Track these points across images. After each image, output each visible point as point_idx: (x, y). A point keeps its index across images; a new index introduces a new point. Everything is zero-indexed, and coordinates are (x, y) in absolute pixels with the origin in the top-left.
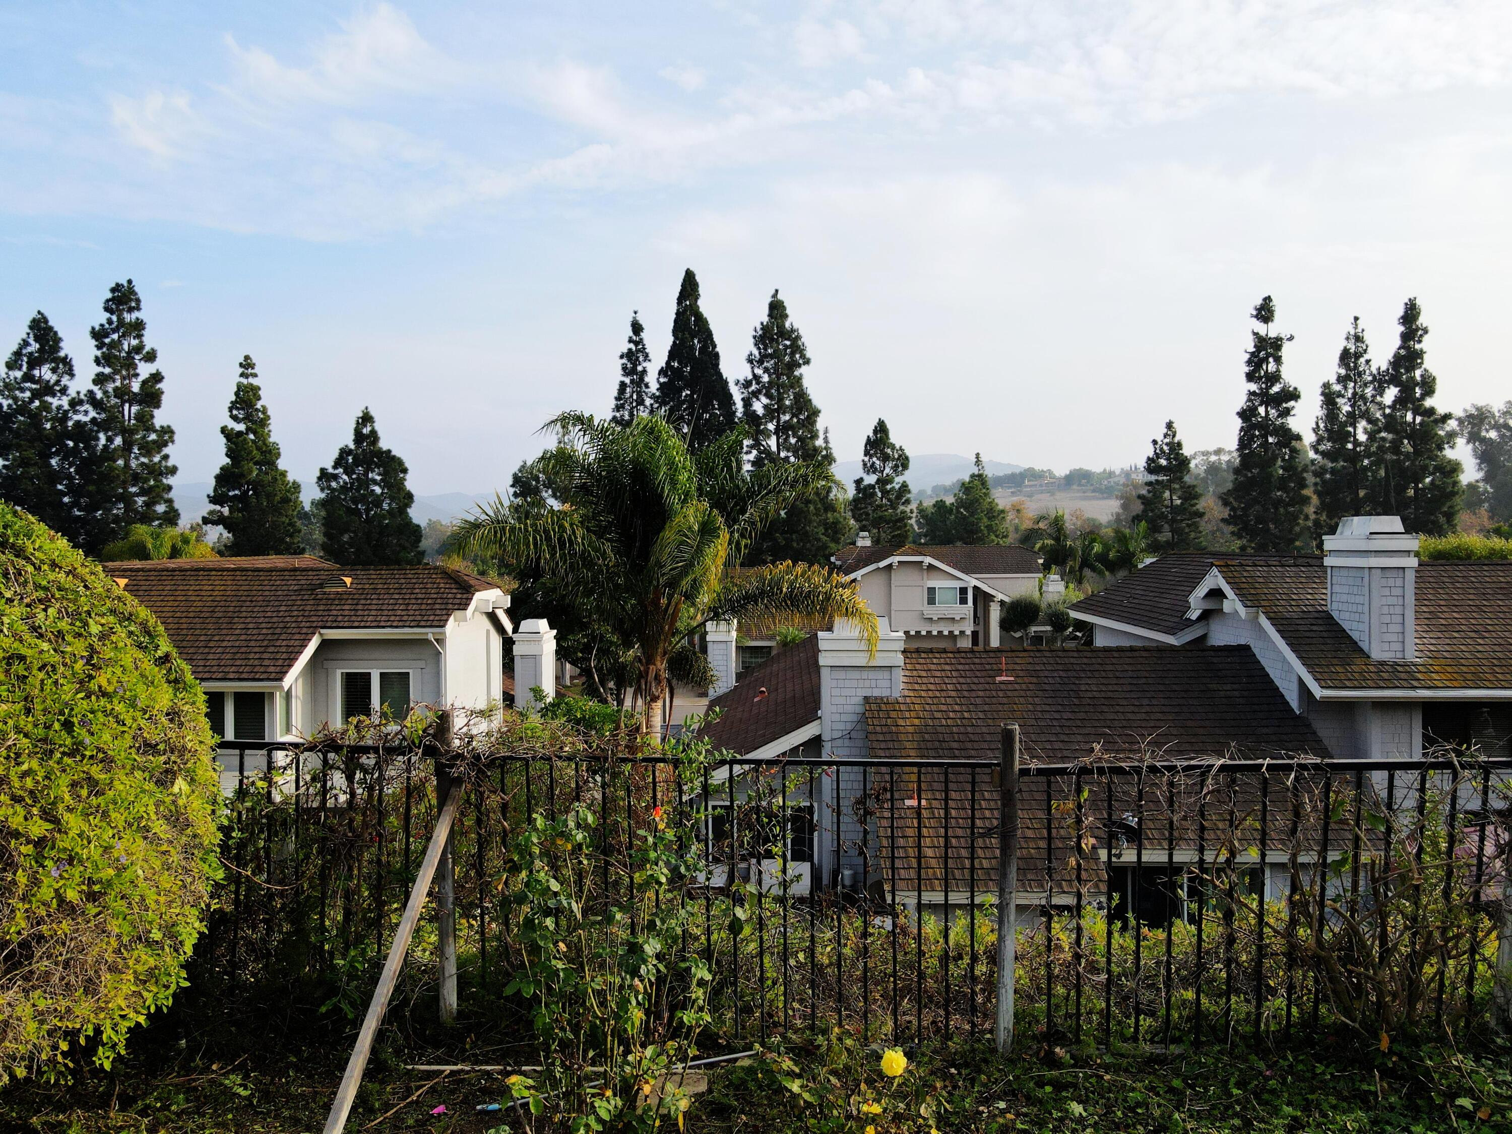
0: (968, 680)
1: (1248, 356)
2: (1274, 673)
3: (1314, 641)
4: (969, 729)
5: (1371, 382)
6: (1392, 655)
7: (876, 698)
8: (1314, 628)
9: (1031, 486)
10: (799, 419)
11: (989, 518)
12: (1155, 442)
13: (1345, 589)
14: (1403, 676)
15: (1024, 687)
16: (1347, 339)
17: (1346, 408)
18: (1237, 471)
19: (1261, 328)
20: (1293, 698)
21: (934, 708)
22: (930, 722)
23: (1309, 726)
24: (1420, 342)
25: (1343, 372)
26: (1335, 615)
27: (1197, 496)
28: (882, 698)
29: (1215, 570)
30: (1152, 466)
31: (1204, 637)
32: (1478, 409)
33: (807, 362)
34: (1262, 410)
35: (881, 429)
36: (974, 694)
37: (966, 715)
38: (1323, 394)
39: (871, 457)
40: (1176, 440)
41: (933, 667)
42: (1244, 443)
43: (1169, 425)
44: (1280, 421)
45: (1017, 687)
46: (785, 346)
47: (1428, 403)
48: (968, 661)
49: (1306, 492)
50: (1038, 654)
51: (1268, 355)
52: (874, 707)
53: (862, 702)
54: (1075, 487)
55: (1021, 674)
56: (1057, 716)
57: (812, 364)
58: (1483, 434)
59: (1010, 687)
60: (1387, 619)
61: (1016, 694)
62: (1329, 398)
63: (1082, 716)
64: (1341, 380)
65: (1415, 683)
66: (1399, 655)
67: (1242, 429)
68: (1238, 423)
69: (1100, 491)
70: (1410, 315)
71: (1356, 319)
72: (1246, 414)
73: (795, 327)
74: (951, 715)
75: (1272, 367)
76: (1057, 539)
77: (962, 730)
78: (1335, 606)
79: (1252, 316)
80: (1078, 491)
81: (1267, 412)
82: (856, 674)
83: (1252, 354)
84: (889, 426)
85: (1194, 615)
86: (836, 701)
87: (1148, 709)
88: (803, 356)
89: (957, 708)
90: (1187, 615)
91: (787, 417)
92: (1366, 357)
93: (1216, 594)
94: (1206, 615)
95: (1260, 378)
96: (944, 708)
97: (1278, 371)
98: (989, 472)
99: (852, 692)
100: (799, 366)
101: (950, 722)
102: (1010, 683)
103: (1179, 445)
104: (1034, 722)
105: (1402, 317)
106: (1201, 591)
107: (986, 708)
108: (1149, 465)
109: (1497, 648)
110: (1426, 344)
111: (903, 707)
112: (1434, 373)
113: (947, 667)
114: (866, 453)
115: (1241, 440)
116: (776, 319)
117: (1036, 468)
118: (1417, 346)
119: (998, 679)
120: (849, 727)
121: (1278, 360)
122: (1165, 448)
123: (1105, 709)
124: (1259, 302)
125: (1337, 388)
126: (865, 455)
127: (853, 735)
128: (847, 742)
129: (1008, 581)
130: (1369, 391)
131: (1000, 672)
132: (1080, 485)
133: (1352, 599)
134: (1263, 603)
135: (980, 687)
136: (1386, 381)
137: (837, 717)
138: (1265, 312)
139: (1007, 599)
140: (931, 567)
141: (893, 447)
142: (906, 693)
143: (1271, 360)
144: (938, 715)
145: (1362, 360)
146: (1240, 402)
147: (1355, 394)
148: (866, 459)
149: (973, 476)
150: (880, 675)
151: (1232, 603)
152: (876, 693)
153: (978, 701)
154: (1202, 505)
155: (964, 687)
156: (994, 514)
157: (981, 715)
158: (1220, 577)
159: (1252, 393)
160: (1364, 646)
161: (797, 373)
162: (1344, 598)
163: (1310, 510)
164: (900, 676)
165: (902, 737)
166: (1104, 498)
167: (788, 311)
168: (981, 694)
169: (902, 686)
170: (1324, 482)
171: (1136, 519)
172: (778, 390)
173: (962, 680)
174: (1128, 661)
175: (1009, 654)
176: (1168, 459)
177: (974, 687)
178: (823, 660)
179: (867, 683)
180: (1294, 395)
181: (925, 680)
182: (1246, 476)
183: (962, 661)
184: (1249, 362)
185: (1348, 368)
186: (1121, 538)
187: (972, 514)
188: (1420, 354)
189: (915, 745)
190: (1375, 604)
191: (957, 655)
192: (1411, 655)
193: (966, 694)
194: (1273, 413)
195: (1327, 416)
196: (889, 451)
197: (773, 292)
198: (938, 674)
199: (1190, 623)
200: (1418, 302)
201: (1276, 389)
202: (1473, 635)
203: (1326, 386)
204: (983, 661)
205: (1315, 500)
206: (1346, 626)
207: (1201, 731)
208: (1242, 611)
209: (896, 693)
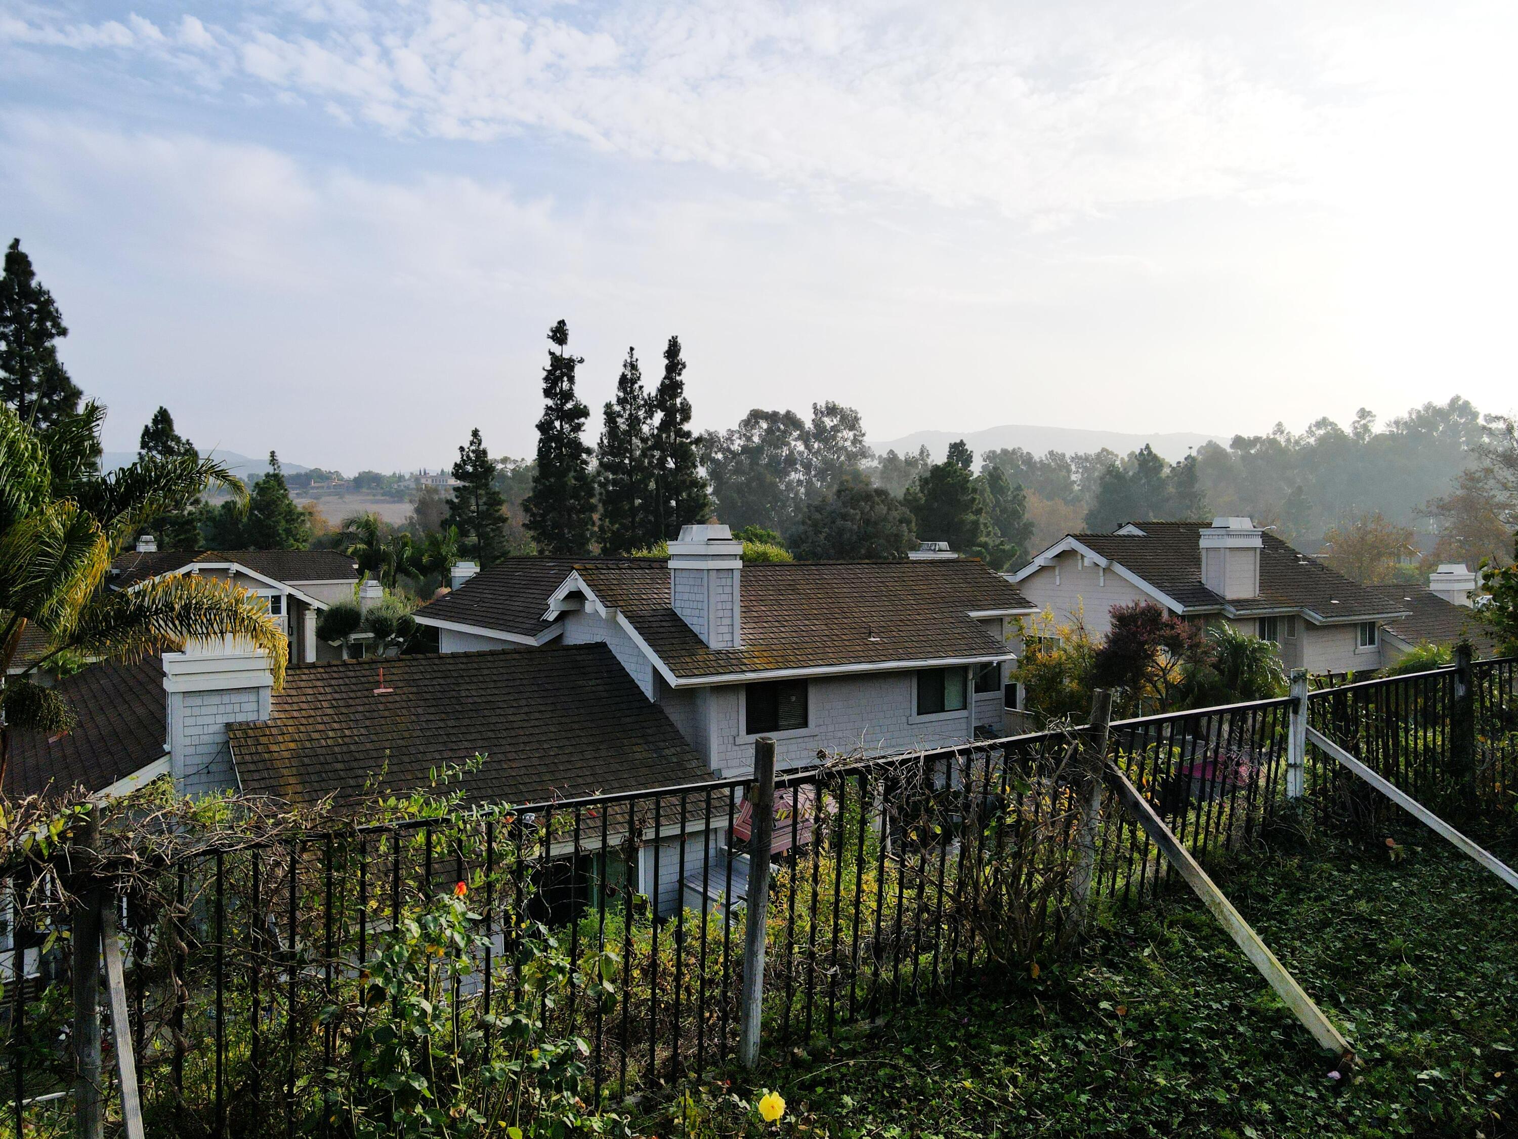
0: (344, 695)
1: (545, 373)
2: (630, 667)
3: (664, 636)
4: (353, 748)
5: (644, 406)
6: (724, 644)
7: (240, 724)
8: (664, 624)
9: (318, 488)
10: (51, 400)
11: (287, 521)
12: (462, 449)
13: (687, 589)
14: (734, 662)
15: (404, 697)
16: (625, 366)
17: (624, 427)
18: (536, 480)
19: (557, 349)
20: (647, 688)
21: (310, 728)
22: (308, 745)
23: (662, 712)
24: (680, 374)
25: (621, 395)
26: (678, 612)
27: (500, 503)
28: (247, 723)
29: (575, 574)
30: (459, 471)
31: (561, 636)
32: (710, 434)
33: (63, 332)
34: (557, 424)
35: (163, 418)
36: (353, 710)
37: (347, 732)
38: (605, 413)
39: (150, 449)
40: (481, 448)
41: (303, 684)
42: (543, 453)
43: (475, 433)
44: (572, 435)
45: (398, 698)
46: (30, 309)
47: (686, 427)
48: (342, 675)
49: (593, 501)
50: (415, 663)
51: (563, 375)
52: (239, 734)
53: (223, 730)
54: (364, 490)
55: (400, 684)
56: (442, 724)
57: (69, 336)
58: (713, 455)
59: (390, 699)
60: (720, 614)
61: (398, 705)
62: (610, 416)
63: (466, 722)
64: (620, 401)
65: (744, 668)
66: (730, 644)
67: (541, 441)
68: (537, 435)
69: (392, 495)
70: (673, 350)
71: (632, 349)
72: (544, 427)
73: (45, 287)
74: (331, 734)
75: (565, 385)
76: (369, 543)
77: (345, 749)
78: (678, 605)
79: (549, 337)
80: (368, 494)
81: (561, 426)
82: (215, 699)
83: (549, 371)
84: (173, 415)
85: (551, 616)
86: (188, 731)
87: (526, 709)
88: (56, 324)
89: (336, 726)
90: (544, 617)
91: (34, 396)
92: (640, 383)
93: (576, 596)
94: (563, 616)
95: (556, 395)
96: (321, 727)
97: (571, 389)
98: (284, 472)
99: (210, 720)
100: (52, 336)
101: (330, 742)
102: (390, 694)
103: (485, 452)
104: (419, 733)
105: (667, 352)
106: (561, 593)
107: (368, 723)
108: (457, 471)
109: (794, 634)
110: (685, 377)
111: (274, 731)
112: (691, 401)
113: (319, 683)
114: (144, 445)
115: (540, 450)
116: (17, 276)
117: (323, 469)
118: (678, 378)
119: (376, 691)
120: (207, 760)
121: (571, 380)
122: (471, 455)
123: (486, 713)
124: (555, 324)
125: (617, 408)
126: (142, 448)
127: (213, 768)
128: (204, 778)
129: (326, 588)
130: (641, 414)
131: (378, 685)
132: (369, 488)
133: (692, 597)
134: (621, 603)
135: (358, 701)
136: (655, 406)
137: (191, 750)
138: (559, 334)
139: (325, 607)
140: (238, 574)
141: (178, 440)
142: (276, 715)
143: (565, 379)
144: (315, 736)
145: (636, 386)
146: (539, 415)
147: (631, 415)
148: (144, 452)
149: (267, 475)
150: (244, 697)
151: (593, 604)
152: (241, 718)
153: (359, 717)
154: (505, 510)
155: (341, 703)
156: (292, 516)
157: (363, 731)
158: (580, 579)
159: (548, 408)
160: (703, 638)
161: (47, 344)
162: (686, 597)
163: (596, 517)
164: (267, 698)
165: (278, 764)
166: (394, 502)
167: (35, 268)
168: (360, 709)
169: (271, 707)
170: (608, 491)
171: (445, 524)
172: (21, 363)
173: (337, 696)
174: (502, 664)
175: (385, 665)
176: (474, 466)
177: (351, 702)
178: (169, 685)
179: (229, 708)
180: (585, 413)
181: (295, 699)
182: (544, 484)
183: (335, 675)
184: (546, 379)
185: (625, 392)
186: (435, 544)
187: (269, 517)
188: (680, 385)
189: (295, 772)
190: (712, 601)
191: (328, 670)
192: (738, 645)
193: (344, 710)
194: (566, 426)
195: (610, 433)
196: (173, 444)
197: (11, 241)
198: (310, 691)
199: (547, 624)
200: (679, 340)
201: (569, 405)
202: (777, 624)
203: (608, 406)
204: (358, 674)
205: (600, 507)
206: (687, 621)
207: (576, 726)
208: (602, 611)
209: (264, 717)
